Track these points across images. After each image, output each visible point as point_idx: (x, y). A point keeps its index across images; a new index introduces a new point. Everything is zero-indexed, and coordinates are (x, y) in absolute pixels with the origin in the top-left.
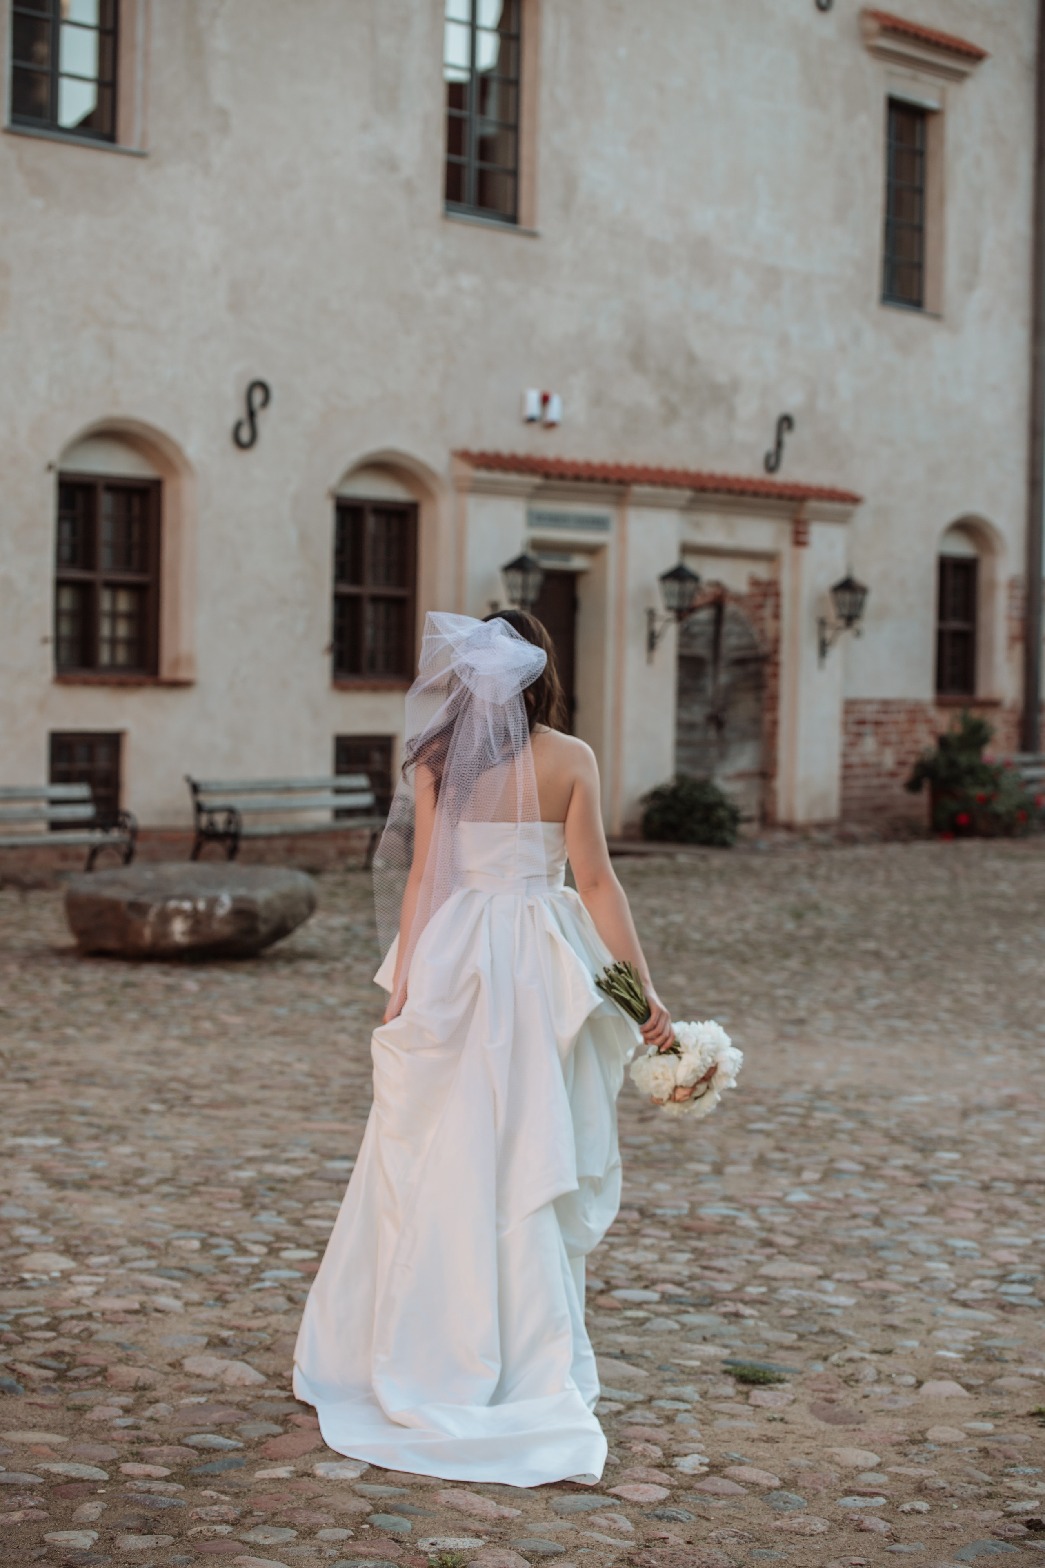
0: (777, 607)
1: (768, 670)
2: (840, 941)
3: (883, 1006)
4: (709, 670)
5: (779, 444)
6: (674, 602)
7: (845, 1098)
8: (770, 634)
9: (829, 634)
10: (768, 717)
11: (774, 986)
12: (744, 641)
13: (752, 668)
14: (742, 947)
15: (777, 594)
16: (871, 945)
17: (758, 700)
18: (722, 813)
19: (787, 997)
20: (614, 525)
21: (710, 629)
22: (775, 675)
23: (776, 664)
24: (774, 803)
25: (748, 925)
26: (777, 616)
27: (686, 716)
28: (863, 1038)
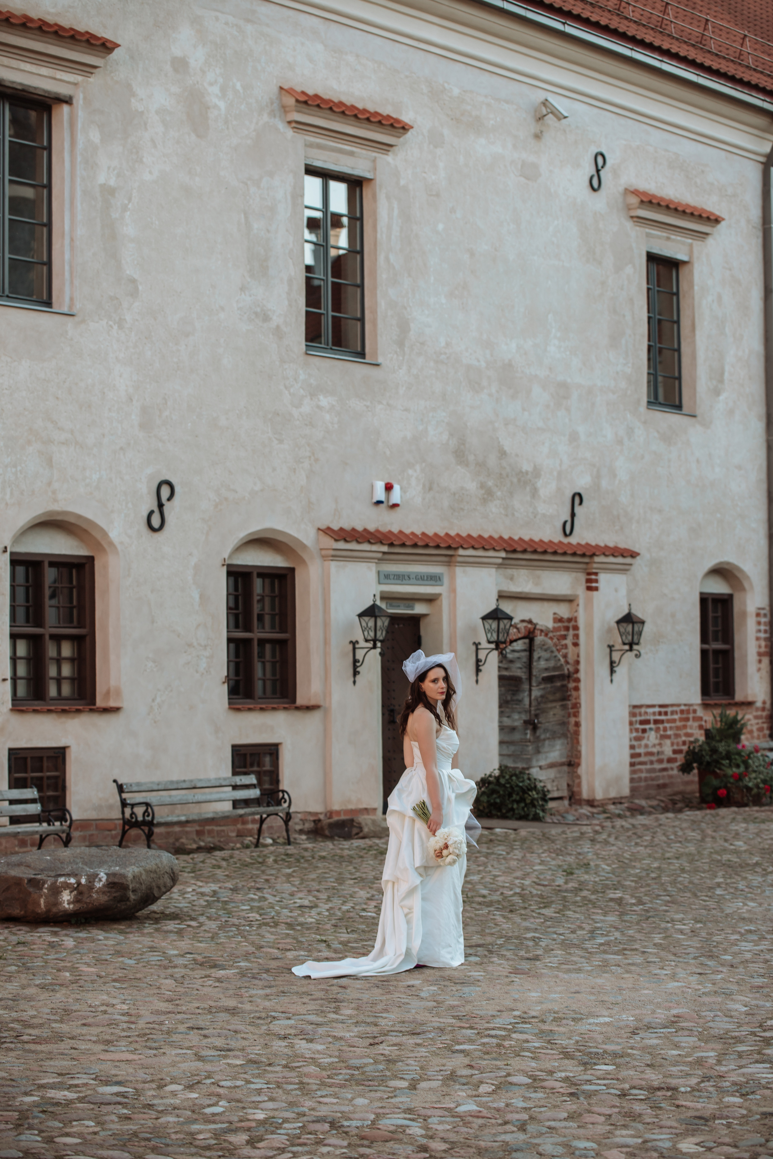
0: (577, 636)
1: (572, 685)
2: (595, 892)
3: (607, 944)
4: (526, 686)
5: (573, 515)
6: (495, 637)
7: (543, 1021)
8: (571, 659)
9: (616, 656)
10: (573, 720)
11: (527, 929)
12: (552, 664)
13: (558, 684)
14: (516, 899)
15: (576, 628)
16: (618, 894)
17: (564, 707)
18: (534, 794)
19: (533, 939)
20: (446, 580)
21: (525, 654)
22: (577, 689)
23: (578, 680)
24: (579, 785)
25: (527, 882)
26: (576, 644)
27: (507, 722)
28: (579, 970)
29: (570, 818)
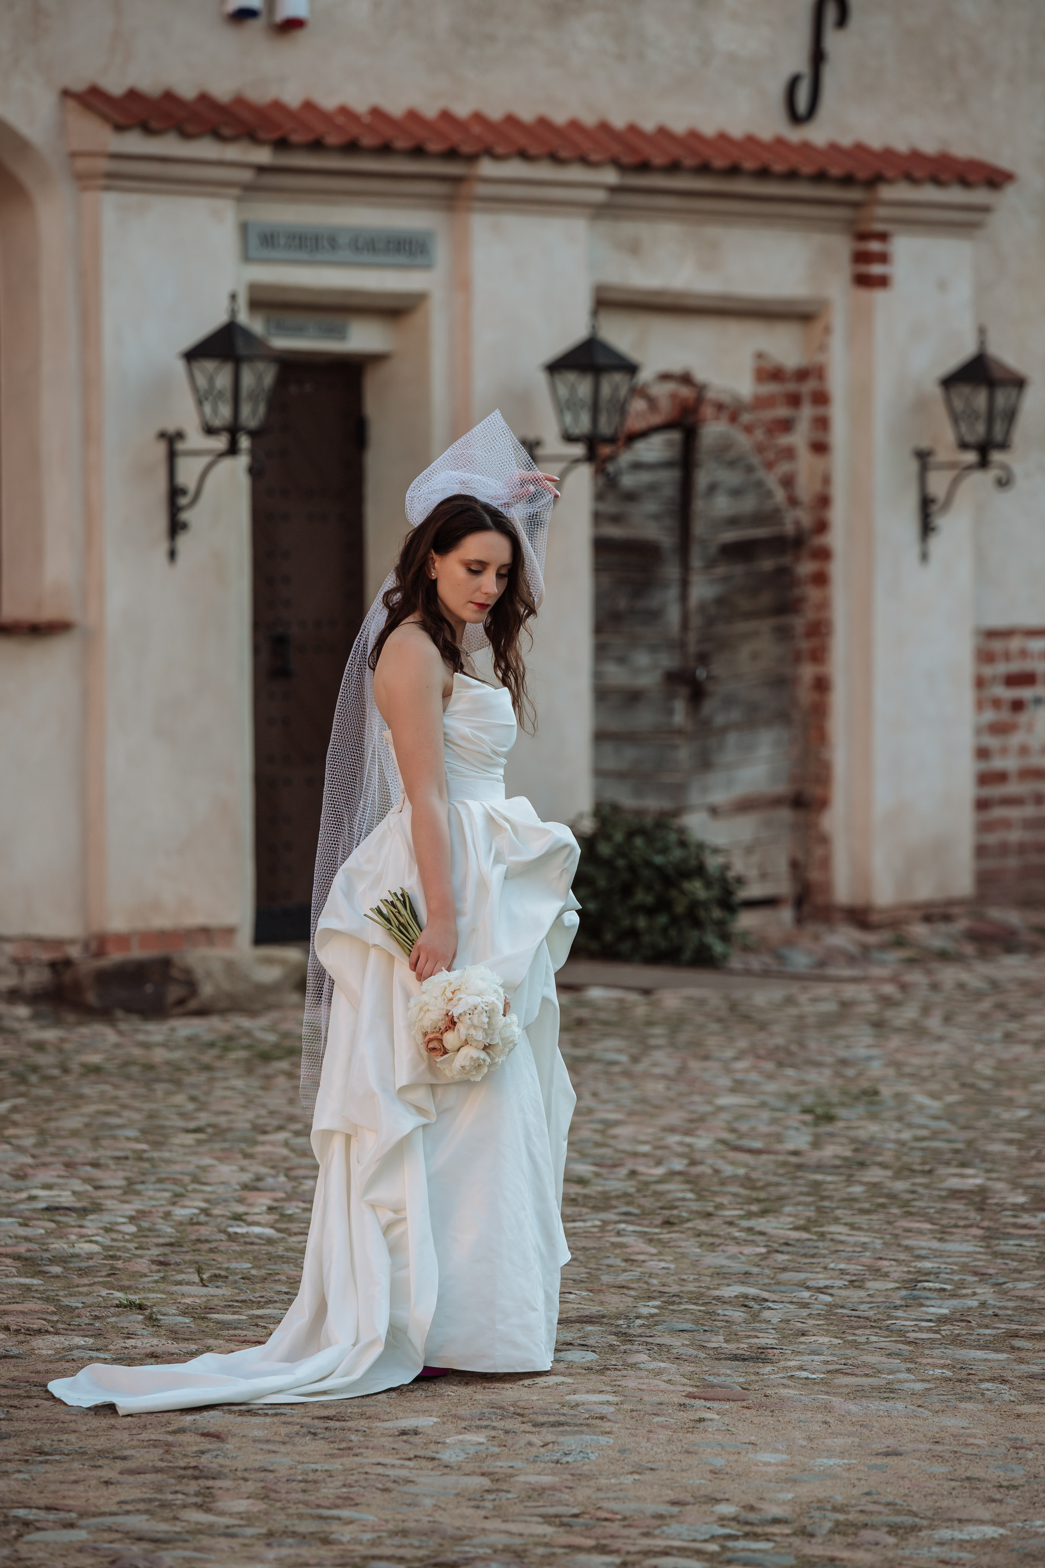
0: (822, 423)
1: (806, 568)
2: (904, 1171)
3: (961, 1317)
4: (672, 571)
5: (818, 57)
6: (583, 424)
7: (806, 1534)
8: (805, 489)
9: (938, 483)
10: (807, 672)
11: (721, 1275)
12: (748, 504)
13: (767, 564)
14: (676, 1189)
15: (821, 398)
16: (973, 1180)
17: (784, 634)
18: (697, 888)
19: (743, 1302)
20: (441, 252)
21: (669, 477)
22: (821, 579)
23: (824, 554)
24: (825, 863)
25: (702, 1142)
26: (820, 448)
27: (617, 675)
28: (889, 1392)
29: (800, 960)
